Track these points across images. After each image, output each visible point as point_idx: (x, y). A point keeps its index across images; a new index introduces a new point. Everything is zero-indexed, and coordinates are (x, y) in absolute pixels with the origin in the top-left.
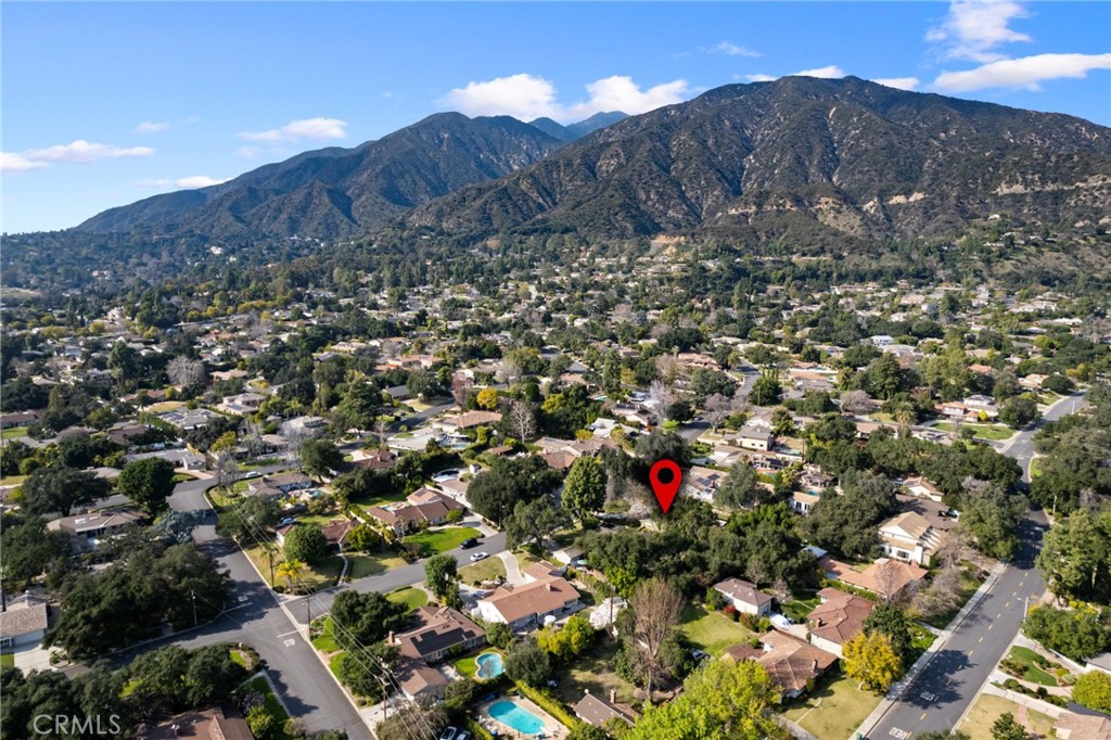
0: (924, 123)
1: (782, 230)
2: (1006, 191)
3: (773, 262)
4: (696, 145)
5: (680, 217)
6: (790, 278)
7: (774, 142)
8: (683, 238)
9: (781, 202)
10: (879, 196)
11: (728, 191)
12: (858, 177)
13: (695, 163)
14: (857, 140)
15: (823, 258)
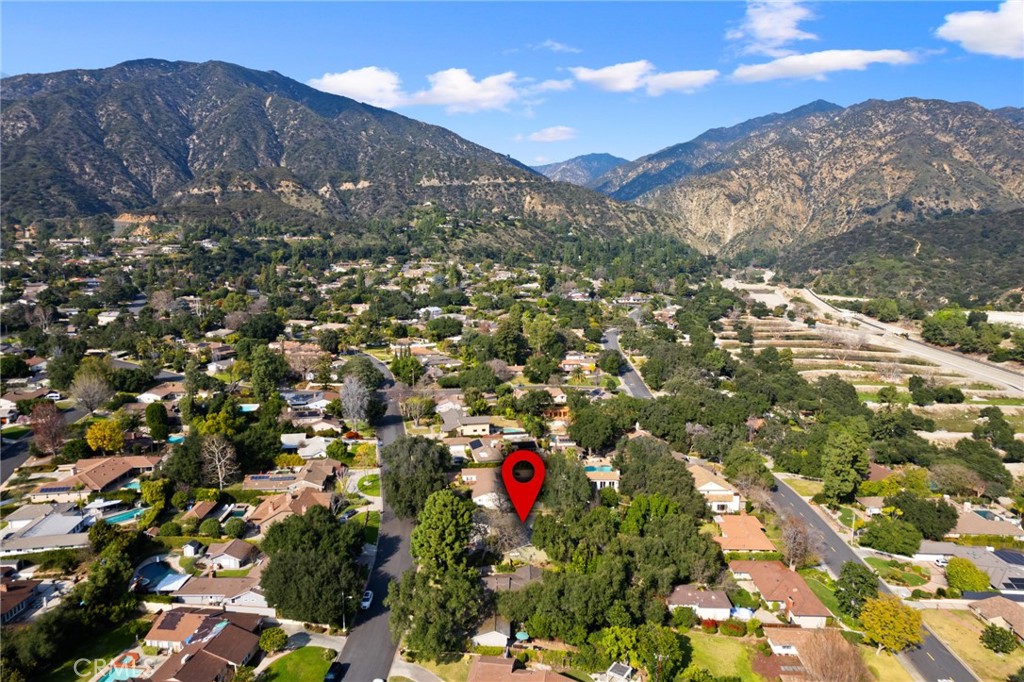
0: (346, 121)
1: (256, 211)
2: (427, 184)
3: (268, 241)
4: (129, 117)
5: (128, 194)
6: (297, 258)
7: (217, 124)
8: (153, 218)
9: (245, 183)
10: (330, 182)
11: (177, 170)
12: (305, 164)
13: (134, 137)
14: (297, 130)
15: (312, 237)
